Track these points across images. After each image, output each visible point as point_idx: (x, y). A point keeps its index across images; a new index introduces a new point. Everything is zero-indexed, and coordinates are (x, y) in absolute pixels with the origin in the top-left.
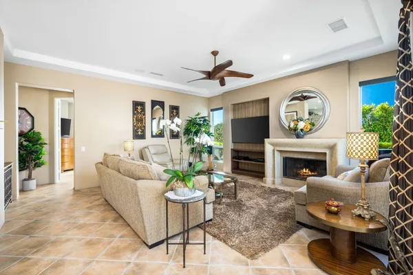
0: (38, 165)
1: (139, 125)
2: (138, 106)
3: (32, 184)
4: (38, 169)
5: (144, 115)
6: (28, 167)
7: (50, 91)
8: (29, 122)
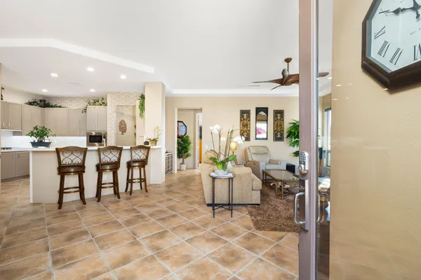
0: (187, 156)
1: (245, 129)
2: (245, 114)
3: (184, 167)
4: (187, 159)
5: (249, 120)
6: (182, 157)
7: (195, 110)
8: (184, 130)
